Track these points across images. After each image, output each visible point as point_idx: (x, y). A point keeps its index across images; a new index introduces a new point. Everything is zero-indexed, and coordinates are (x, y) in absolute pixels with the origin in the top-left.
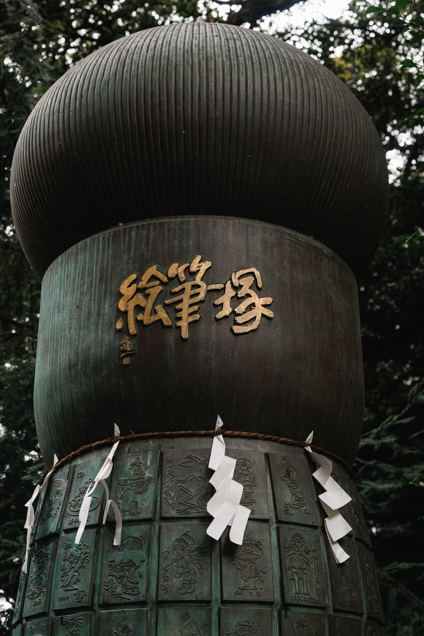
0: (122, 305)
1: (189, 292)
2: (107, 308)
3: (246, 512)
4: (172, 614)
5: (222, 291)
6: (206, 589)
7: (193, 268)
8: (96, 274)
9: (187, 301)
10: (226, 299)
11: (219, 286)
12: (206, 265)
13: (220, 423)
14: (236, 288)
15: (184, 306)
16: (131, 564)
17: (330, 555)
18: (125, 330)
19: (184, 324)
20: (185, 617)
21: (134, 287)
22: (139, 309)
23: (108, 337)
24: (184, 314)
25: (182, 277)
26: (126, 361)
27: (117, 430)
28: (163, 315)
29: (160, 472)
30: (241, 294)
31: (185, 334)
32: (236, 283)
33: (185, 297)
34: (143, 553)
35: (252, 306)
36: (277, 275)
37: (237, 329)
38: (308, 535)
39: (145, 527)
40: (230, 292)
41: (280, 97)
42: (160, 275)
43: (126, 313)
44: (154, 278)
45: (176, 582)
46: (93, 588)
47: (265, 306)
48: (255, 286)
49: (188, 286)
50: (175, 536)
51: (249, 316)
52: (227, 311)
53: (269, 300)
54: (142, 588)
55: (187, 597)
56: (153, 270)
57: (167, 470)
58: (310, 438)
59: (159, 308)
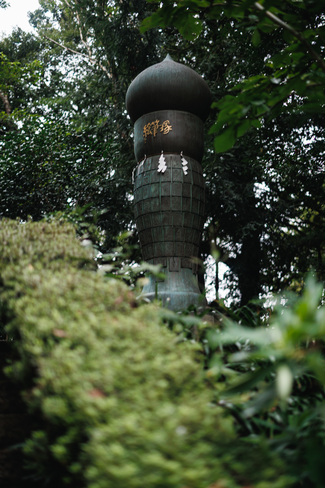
0: (144, 132)
1: (155, 127)
2: (142, 133)
3: (166, 167)
4: (153, 185)
5: (161, 126)
6: (159, 180)
7: (156, 122)
8: (140, 126)
9: (155, 129)
10: (162, 128)
11: (161, 125)
12: (158, 121)
13: (162, 152)
14: (164, 125)
15: (154, 130)
16: (147, 178)
17: (184, 173)
18: (145, 136)
19: (154, 134)
20: (155, 185)
21: (146, 128)
22: (147, 132)
23: (142, 138)
24: (154, 132)
25: (154, 124)
26: (145, 142)
27: (145, 156)
28: (151, 133)
29: (152, 162)
30: (165, 126)
31: (155, 136)
32: (164, 124)
33: (155, 128)
34: (149, 176)
35: (167, 128)
36: (173, 121)
37: (164, 133)
38: (179, 170)
39: (149, 172)
40: (163, 126)
41: (171, 84)
42: (150, 125)
43: (145, 133)
44: (149, 125)
45: (154, 180)
46: (142, 183)
47: (170, 128)
48: (168, 124)
49: (155, 126)
50: (154, 173)
51: (167, 130)
52: (162, 130)
53: (171, 126)
54: (149, 182)
55: (156, 182)
56: (149, 124)
57: (153, 161)
58: (182, 152)
59: (150, 131)
